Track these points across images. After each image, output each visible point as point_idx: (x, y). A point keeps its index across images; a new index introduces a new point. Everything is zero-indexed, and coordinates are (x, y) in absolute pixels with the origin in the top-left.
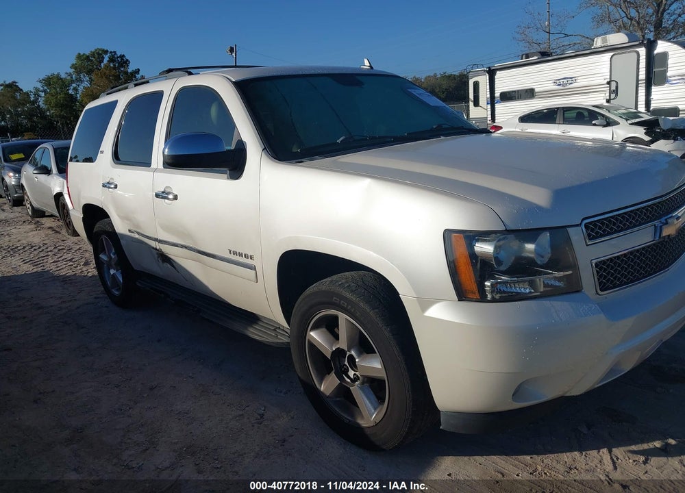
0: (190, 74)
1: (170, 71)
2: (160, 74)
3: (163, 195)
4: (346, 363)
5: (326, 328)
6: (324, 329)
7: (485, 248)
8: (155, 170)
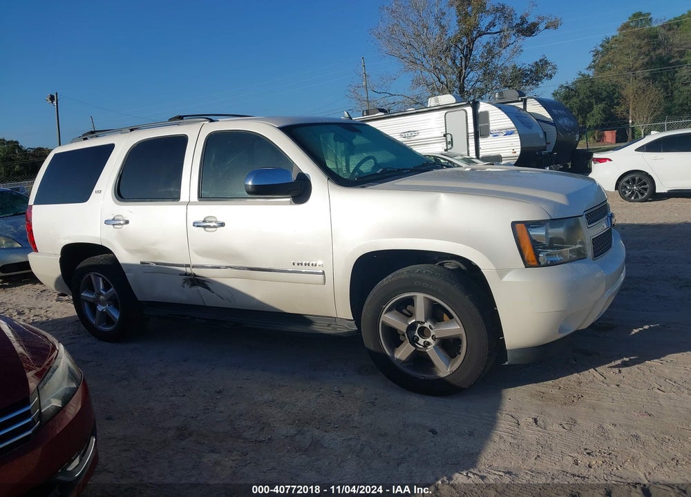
0: (212, 121)
1: (181, 118)
2: (170, 120)
3: (203, 225)
4: (416, 334)
5: (397, 310)
6: (396, 312)
7: (539, 233)
8: (188, 203)
